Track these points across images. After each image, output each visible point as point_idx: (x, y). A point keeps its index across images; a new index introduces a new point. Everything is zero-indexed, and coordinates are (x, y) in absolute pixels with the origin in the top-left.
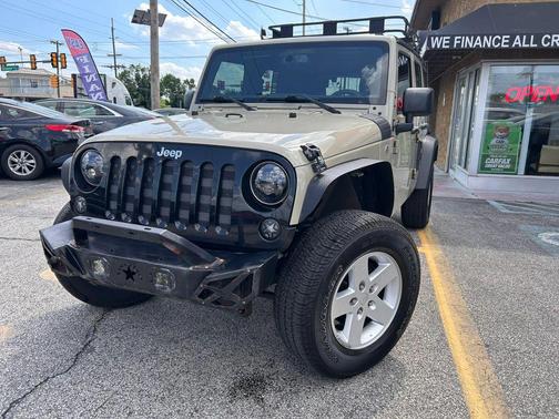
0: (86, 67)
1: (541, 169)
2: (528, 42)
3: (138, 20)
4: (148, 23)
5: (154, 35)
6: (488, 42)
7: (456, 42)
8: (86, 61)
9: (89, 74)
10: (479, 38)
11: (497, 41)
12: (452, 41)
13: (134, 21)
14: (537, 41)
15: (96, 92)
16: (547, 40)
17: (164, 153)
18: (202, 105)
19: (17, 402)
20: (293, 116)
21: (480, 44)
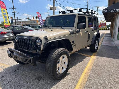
0: (40, 19)
3: (51, 9)
4: (53, 9)
5: (54, 12)
7: (109, 11)
8: (41, 18)
9: (41, 20)
10: (115, 10)
12: (108, 11)
13: (50, 9)
15: (42, 23)
19: (3, 76)
20: (52, 30)
21: (115, 11)
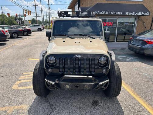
1: (110, 41)
2: (108, 13)
6: (101, 13)
11: (102, 13)
14: (110, 13)
16: (112, 13)
17: (76, 56)
18: (55, 36)
20: (91, 42)
21: (99, 13)
